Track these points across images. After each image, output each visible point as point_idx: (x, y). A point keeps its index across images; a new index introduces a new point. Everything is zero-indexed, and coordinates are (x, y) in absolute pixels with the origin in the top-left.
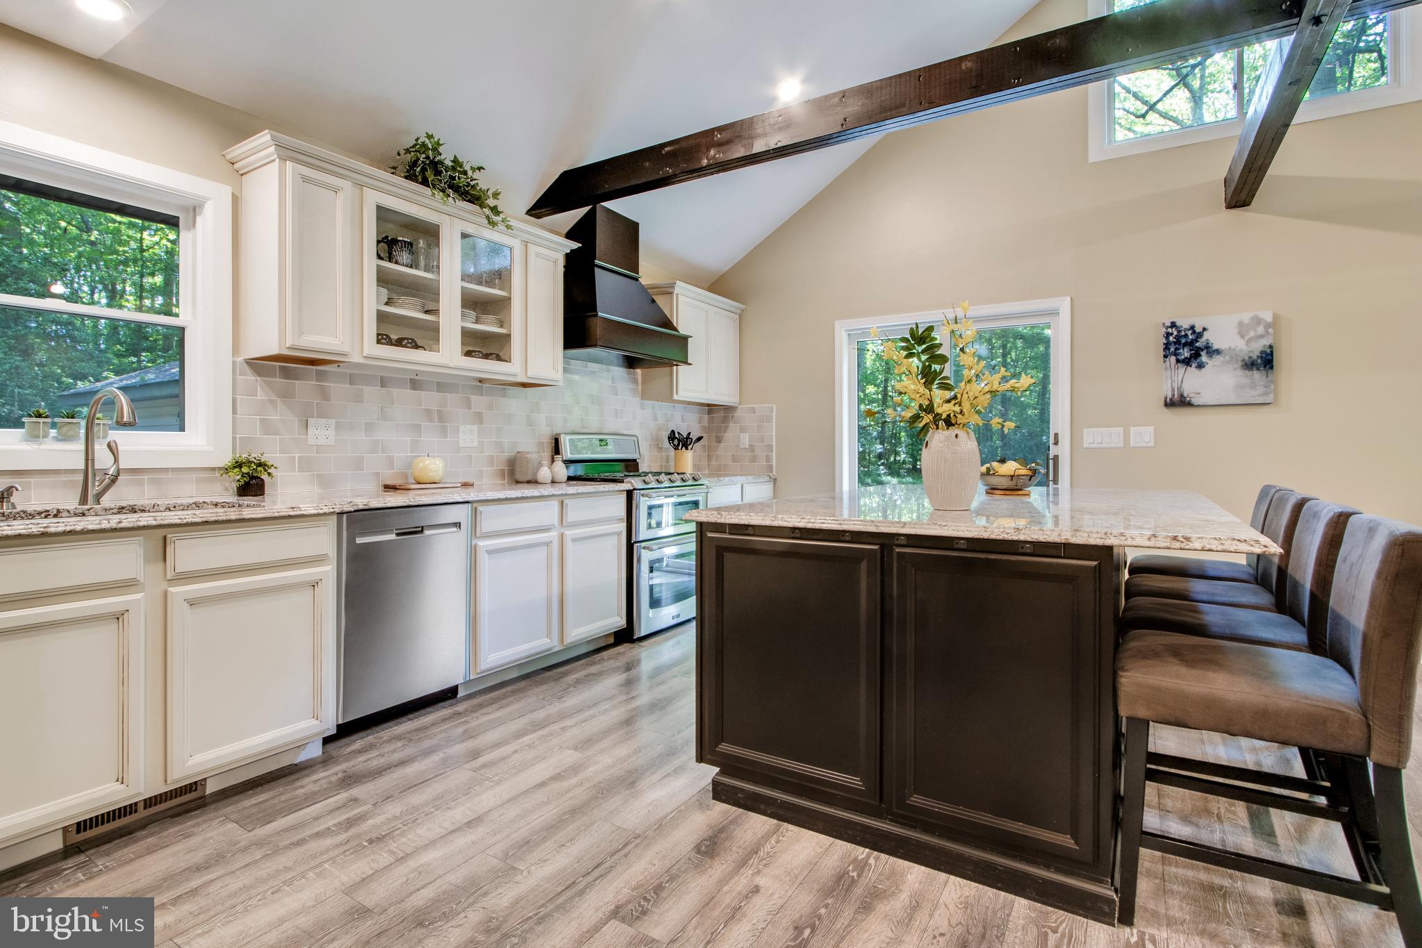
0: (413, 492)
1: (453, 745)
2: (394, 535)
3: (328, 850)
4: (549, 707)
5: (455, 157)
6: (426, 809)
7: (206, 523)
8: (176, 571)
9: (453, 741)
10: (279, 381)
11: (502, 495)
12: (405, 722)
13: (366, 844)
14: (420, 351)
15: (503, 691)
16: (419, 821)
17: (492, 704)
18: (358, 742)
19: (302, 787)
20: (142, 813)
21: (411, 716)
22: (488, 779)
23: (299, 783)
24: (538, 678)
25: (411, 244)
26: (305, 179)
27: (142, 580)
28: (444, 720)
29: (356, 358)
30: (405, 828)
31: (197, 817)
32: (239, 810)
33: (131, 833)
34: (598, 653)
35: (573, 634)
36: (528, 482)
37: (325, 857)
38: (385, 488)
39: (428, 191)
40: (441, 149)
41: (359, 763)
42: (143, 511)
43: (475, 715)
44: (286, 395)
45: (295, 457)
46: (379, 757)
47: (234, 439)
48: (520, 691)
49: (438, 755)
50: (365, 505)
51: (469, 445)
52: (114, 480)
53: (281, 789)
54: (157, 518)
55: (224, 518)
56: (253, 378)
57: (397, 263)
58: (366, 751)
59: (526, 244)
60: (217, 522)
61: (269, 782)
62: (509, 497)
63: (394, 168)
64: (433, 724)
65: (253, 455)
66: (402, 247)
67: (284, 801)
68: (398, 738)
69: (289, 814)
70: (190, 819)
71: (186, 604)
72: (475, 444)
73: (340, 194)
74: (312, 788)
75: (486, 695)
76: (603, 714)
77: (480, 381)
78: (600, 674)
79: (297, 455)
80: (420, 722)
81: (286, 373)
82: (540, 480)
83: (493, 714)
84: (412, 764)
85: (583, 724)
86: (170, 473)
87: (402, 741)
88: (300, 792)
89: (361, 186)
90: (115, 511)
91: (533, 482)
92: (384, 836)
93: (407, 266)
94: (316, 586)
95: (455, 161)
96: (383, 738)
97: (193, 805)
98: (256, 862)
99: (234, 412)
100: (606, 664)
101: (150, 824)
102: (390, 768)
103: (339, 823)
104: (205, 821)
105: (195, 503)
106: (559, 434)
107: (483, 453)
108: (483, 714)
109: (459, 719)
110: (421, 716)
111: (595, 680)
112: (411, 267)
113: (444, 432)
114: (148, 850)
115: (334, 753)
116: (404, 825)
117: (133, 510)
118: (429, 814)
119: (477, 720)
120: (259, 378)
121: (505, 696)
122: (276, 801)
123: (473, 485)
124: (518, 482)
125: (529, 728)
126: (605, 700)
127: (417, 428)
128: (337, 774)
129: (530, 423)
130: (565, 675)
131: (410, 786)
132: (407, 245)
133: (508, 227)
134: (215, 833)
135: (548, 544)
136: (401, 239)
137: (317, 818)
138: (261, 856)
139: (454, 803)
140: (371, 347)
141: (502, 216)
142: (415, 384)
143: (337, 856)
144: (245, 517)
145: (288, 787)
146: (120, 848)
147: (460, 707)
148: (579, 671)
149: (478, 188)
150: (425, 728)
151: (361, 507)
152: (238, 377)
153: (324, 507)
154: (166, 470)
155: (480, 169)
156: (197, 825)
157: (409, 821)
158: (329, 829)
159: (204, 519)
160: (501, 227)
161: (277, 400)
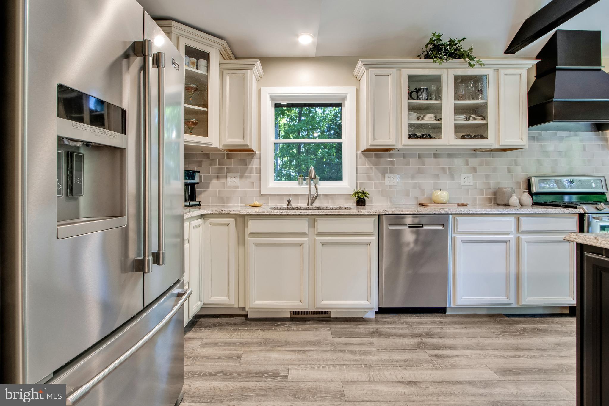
0: (429, 207)
1: (428, 337)
2: (408, 227)
3: (349, 361)
4: (494, 339)
5: (450, 39)
6: (396, 363)
7: (327, 215)
8: (318, 232)
9: (430, 335)
10: (374, 159)
11: (483, 211)
12: (414, 317)
13: (363, 366)
14: (432, 139)
15: (473, 319)
16: (389, 368)
17: (462, 324)
18: (390, 318)
19: (359, 328)
20: (311, 316)
21: (419, 315)
22: (434, 364)
23: (359, 326)
24: (498, 319)
25: (427, 89)
26: (376, 74)
27: (308, 234)
28: (432, 323)
29: (399, 146)
30: (382, 368)
31: (323, 324)
32: (335, 328)
33: (305, 321)
34: (551, 317)
35: (527, 300)
36: (505, 205)
37: (347, 363)
38: (420, 205)
39: (432, 61)
40: (441, 38)
41: (384, 328)
42: (323, 209)
43: (449, 326)
44: (376, 164)
45: (380, 190)
46: (394, 329)
47: (357, 183)
48: (482, 322)
49: (418, 339)
50: (392, 212)
51: (468, 184)
52: (316, 198)
53: (352, 326)
54: (312, 212)
55: (333, 214)
56: (364, 159)
57: (420, 99)
58: (390, 324)
59: (497, 70)
60: (330, 215)
61: (351, 321)
62: (476, 213)
63: (419, 56)
64: (426, 323)
65: (361, 189)
66: (422, 91)
67: (350, 331)
68: (407, 323)
69: (348, 338)
70: (321, 324)
71: (321, 244)
72: (471, 183)
73: (391, 76)
74: (362, 330)
75: (462, 318)
76: (530, 357)
77: (474, 151)
78: (544, 331)
79: (381, 190)
80: (421, 319)
81: (377, 156)
82: (510, 203)
83: (459, 330)
84: (404, 339)
85: (511, 359)
86: (336, 196)
87: (408, 325)
88: (357, 330)
89: (400, 69)
90: (315, 208)
91: (507, 205)
92: (372, 367)
93: (425, 100)
94: (369, 245)
95: (451, 41)
96: (401, 320)
97: (325, 319)
98: (326, 351)
99: (357, 173)
100: (553, 326)
101: (312, 320)
102: (394, 336)
103: (360, 351)
104: (324, 327)
105: (339, 207)
106: (531, 177)
107: (477, 188)
108: (453, 328)
109: (440, 325)
110: (423, 317)
111: (538, 333)
112: (427, 99)
113: (452, 177)
114: (305, 329)
115: (379, 319)
116: (382, 366)
117: (320, 208)
118: (395, 367)
119: (450, 330)
120: (366, 159)
121: (472, 322)
122: (347, 330)
123: (467, 205)
124: (499, 205)
125: (474, 346)
126: (538, 349)
127: (437, 176)
128: (374, 329)
129: (509, 171)
130: (518, 323)
131: (397, 348)
132: (424, 90)
133: (482, 65)
134: (324, 333)
135: (507, 242)
136: (422, 87)
137: (355, 344)
138: (329, 350)
139: (410, 367)
140: (406, 141)
141: (476, 60)
142: (436, 155)
143: (350, 365)
144: (340, 214)
145: (355, 326)
146: (300, 324)
147: (443, 320)
148: (530, 324)
149: (462, 50)
150: (421, 323)
151: (390, 213)
152: (359, 159)
153: (372, 212)
154: (335, 195)
155: (463, 39)
156: (321, 327)
157: (385, 365)
158: (356, 351)
159: (326, 214)
160: (478, 66)
161: (373, 167)
